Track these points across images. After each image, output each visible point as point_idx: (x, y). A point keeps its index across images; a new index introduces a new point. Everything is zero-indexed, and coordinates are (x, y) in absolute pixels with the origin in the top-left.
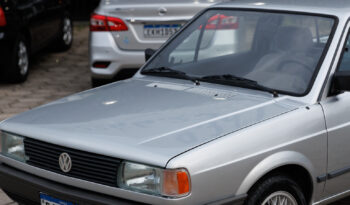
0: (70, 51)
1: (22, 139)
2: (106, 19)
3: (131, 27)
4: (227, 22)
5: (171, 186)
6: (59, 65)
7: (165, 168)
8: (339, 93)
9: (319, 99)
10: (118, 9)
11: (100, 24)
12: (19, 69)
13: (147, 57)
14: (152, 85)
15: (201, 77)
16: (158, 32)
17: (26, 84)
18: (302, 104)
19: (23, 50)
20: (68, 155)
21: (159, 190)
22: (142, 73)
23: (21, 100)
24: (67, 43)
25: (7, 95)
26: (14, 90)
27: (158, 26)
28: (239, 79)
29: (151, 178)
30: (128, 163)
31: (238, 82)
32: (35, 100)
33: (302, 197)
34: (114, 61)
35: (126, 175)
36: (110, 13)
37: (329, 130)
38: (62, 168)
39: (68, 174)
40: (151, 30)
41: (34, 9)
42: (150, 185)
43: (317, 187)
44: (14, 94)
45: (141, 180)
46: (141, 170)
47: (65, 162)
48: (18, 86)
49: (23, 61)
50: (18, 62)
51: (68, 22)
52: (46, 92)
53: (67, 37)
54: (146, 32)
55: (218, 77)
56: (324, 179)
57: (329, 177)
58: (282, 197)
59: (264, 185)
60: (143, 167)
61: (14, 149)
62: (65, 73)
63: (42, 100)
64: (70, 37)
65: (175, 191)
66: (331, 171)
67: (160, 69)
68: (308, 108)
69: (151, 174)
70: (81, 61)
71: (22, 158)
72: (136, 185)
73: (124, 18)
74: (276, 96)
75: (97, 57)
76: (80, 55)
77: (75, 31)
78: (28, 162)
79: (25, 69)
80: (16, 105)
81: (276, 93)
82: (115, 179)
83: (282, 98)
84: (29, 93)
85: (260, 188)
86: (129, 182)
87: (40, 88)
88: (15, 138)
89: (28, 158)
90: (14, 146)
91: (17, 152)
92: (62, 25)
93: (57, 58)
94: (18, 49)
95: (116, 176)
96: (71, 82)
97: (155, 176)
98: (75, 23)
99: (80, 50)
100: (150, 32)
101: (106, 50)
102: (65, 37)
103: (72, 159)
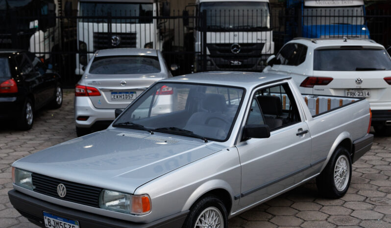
0: (61, 108)
1: (30, 174)
2: (86, 88)
3: (103, 93)
4: (166, 90)
5: (137, 206)
6: (54, 118)
7: (133, 194)
8: (248, 139)
9: (235, 144)
10: (94, 82)
11: (82, 91)
12: (26, 121)
13: (117, 114)
14: (121, 134)
15: (154, 128)
16: (121, 97)
17: (32, 131)
18: (224, 147)
19: (29, 108)
20: (63, 185)
21: (129, 210)
22: (113, 126)
23: (28, 142)
24: (59, 103)
25: (18, 139)
26: (23, 135)
27: (120, 93)
28: (180, 130)
29: (124, 200)
30: (107, 191)
31: (180, 132)
32: (38, 142)
33: (225, 210)
34: (91, 116)
35: (105, 199)
36: (89, 84)
37: (242, 164)
38: (60, 195)
39: (63, 199)
40: (116, 95)
41: (37, 81)
42: (122, 206)
43: (234, 203)
44: (23, 137)
45: (116, 202)
46: (116, 196)
47: (62, 190)
48: (26, 132)
49: (29, 116)
50: (26, 116)
51: (59, 90)
52: (45, 136)
53: (59, 99)
54: (113, 97)
55: (166, 129)
56: (239, 198)
57: (242, 196)
58: (212, 211)
59: (200, 203)
60: (117, 194)
61: (25, 181)
62: (58, 123)
63: (42, 141)
64: (61, 99)
65: (140, 210)
66: (243, 192)
67: (126, 123)
68: (228, 150)
69: (123, 198)
70: (68, 115)
71: (30, 187)
72: (112, 206)
73: (98, 88)
74: (206, 142)
75: (80, 113)
76: (68, 111)
77: (64, 96)
78: (34, 190)
79: (31, 120)
80: (24, 146)
81: (206, 140)
82: (98, 202)
83: (210, 143)
84: (34, 137)
85: (198, 206)
86: (108, 204)
87: (41, 134)
88: (25, 173)
89: (34, 187)
90: (25, 178)
91: (27, 183)
92: (56, 91)
93: (52, 113)
94: (27, 108)
95: (98, 200)
96: (62, 129)
97: (126, 199)
98: (64, 90)
99: (67, 108)
100: (116, 97)
101: (86, 109)
102: (58, 99)
103: (66, 188)
